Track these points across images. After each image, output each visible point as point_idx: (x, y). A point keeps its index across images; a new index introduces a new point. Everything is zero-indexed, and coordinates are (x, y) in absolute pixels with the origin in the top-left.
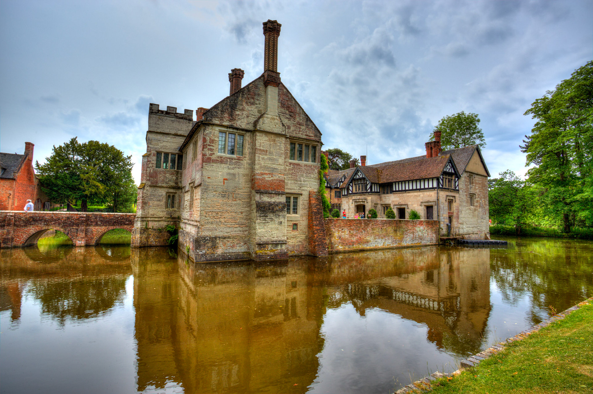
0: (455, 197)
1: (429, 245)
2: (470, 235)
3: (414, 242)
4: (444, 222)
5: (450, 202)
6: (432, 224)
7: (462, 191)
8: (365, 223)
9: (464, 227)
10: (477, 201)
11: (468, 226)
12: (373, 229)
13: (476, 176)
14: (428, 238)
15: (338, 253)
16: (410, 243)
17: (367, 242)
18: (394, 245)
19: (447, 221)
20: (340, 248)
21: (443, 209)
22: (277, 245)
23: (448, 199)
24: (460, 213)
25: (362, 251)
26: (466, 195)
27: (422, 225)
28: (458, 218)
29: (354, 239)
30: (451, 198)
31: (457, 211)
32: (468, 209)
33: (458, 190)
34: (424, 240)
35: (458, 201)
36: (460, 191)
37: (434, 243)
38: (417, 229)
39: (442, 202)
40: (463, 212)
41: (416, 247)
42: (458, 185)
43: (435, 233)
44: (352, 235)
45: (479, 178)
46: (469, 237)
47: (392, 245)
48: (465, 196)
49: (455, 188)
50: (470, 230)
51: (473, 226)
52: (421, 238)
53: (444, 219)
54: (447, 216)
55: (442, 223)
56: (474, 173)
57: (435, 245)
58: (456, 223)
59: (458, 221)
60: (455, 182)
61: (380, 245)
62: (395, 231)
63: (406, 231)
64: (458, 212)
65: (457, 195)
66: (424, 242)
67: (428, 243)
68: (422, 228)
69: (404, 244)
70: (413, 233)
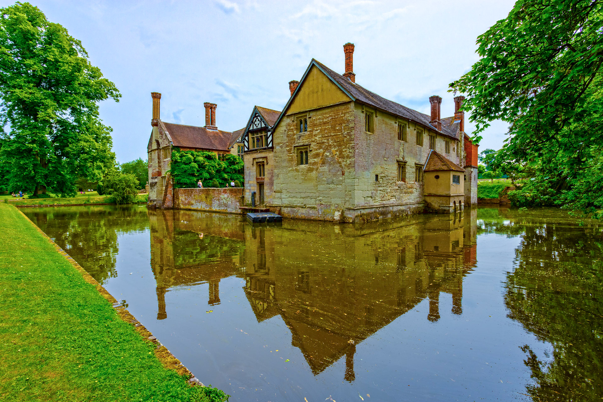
0: (266, 158)
1: (234, 214)
2: (295, 209)
3: (221, 209)
4: (250, 190)
5: (261, 166)
6: (236, 192)
7: (281, 147)
8: (191, 191)
9: (283, 196)
10: (317, 155)
11: (293, 195)
12: (194, 196)
13: (312, 114)
14: (233, 206)
15: (181, 209)
16: (218, 209)
17: (192, 204)
18: (207, 209)
19: (255, 189)
20: (182, 206)
21: (250, 175)
22: (154, 201)
23: (257, 163)
24: (274, 178)
25: (190, 210)
26: (289, 151)
27: (226, 193)
28: (272, 184)
29: (187, 202)
30: (261, 160)
31: (270, 176)
32: (293, 170)
33: (272, 148)
34: (229, 208)
35: (271, 162)
36: (277, 148)
37: (239, 212)
38: (222, 196)
39: (248, 168)
40: (281, 176)
41: (223, 213)
42: (272, 141)
43: (239, 201)
44: (186, 199)
45: (322, 114)
46: (294, 212)
47: (206, 209)
48: (286, 152)
49: (267, 145)
50: (297, 202)
51: (303, 195)
52: (226, 205)
53: (250, 186)
54: (255, 182)
55: (247, 191)
56: (306, 112)
57: (240, 214)
58: (269, 191)
59: (271, 189)
60: (267, 138)
61: (199, 208)
62: (206, 197)
63: (213, 198)
64: (272, 176)
65: (270, 155)
66: (229, 210)
67: (234, 211)
68: (226, 196)
69: (214, 209)
70: (219, 200)
